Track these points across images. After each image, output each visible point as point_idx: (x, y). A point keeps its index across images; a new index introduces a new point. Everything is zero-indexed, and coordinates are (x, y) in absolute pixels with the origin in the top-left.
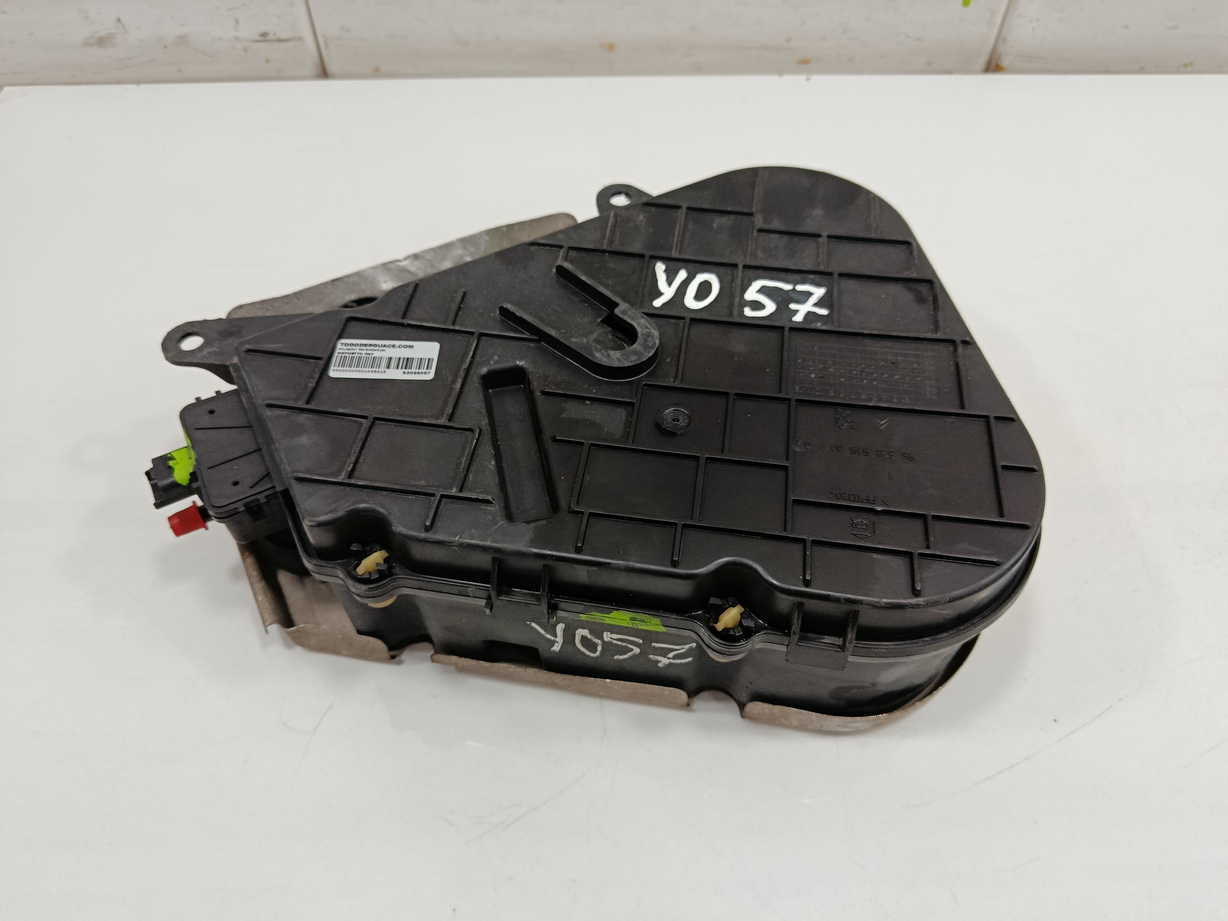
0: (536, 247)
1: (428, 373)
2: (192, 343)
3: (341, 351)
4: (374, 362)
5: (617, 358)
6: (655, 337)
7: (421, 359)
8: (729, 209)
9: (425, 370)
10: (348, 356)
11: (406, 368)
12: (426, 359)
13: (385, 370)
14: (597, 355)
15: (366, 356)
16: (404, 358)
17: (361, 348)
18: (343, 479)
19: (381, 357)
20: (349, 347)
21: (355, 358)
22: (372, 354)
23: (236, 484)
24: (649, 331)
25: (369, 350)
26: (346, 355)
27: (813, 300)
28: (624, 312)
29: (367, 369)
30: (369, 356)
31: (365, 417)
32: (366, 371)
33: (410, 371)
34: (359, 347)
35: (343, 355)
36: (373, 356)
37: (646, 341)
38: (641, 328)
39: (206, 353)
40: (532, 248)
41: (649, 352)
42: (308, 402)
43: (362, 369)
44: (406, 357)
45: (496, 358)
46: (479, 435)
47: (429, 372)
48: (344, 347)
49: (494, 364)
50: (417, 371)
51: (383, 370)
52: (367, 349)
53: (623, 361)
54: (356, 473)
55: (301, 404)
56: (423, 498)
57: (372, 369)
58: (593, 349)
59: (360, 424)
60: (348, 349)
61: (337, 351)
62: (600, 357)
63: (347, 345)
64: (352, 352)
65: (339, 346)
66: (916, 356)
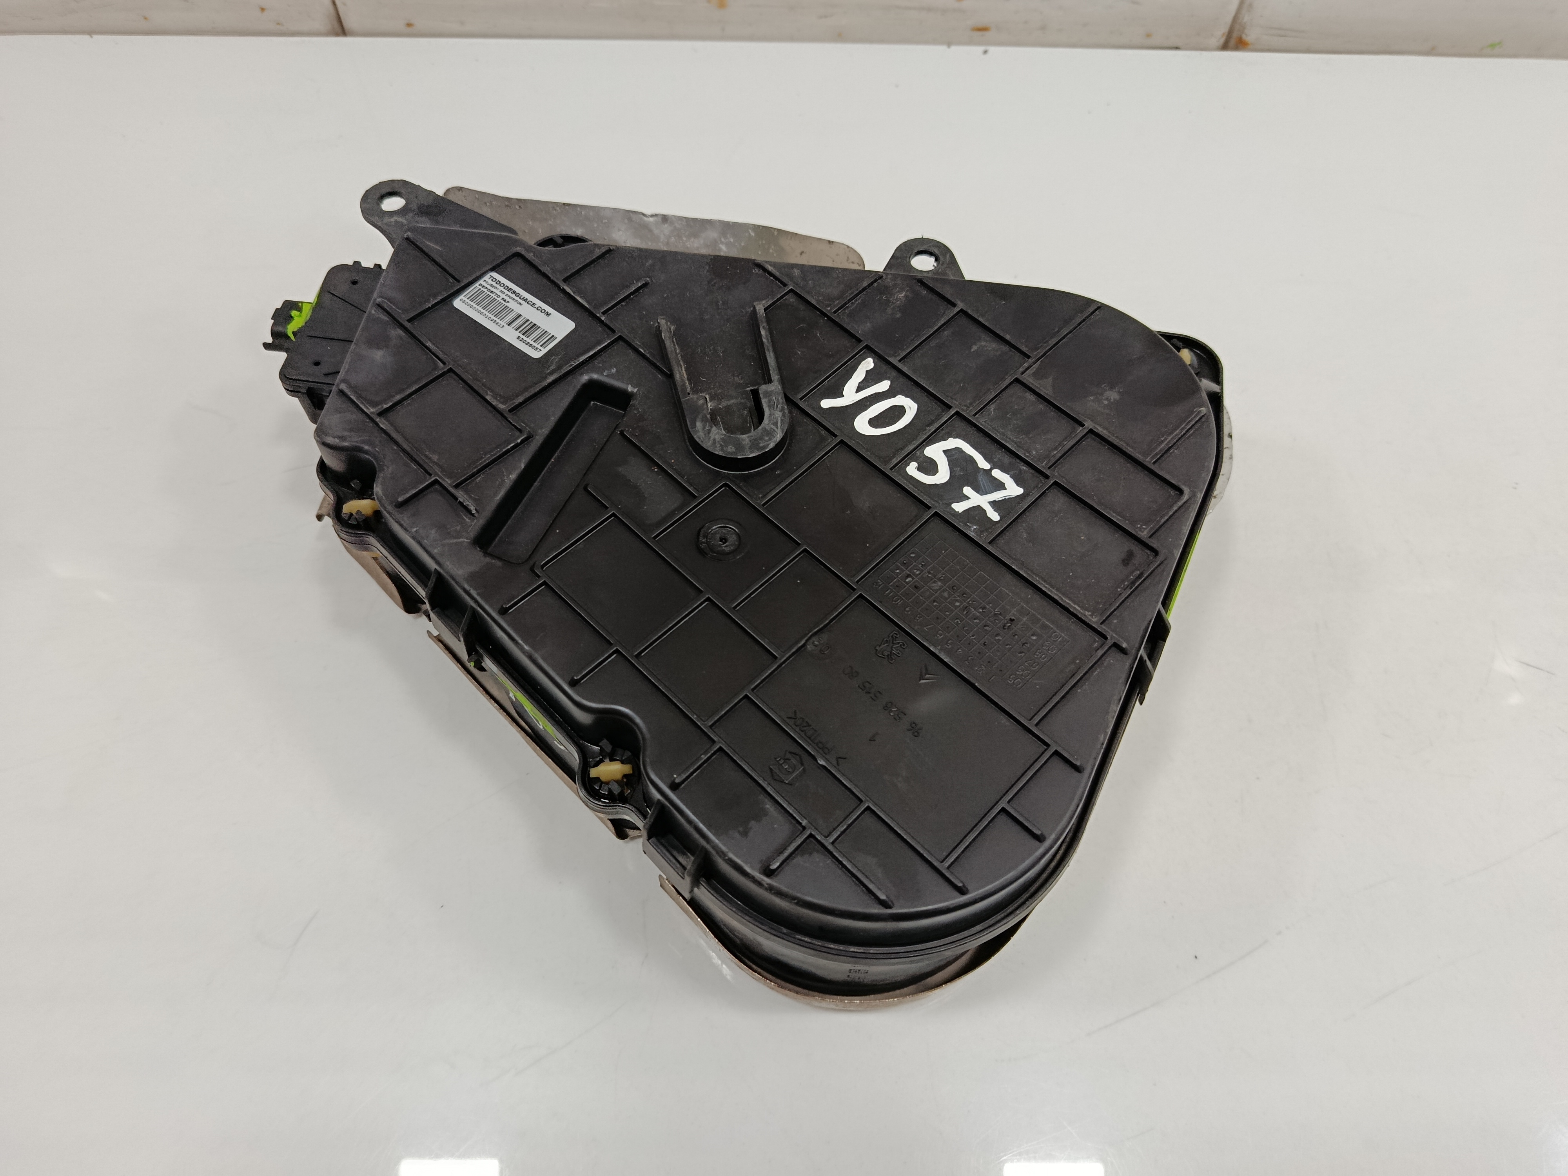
0: (761, 272)
1: (538, 350)
2: (393, 204)
3: (484, 284)
4: (501, 311)
5: (714, 440)
6: (775, 439)
7: (546, 331)
8: (1008, 337)
9: (539, 346)
10: (486, 291)
11: (523, 334)
12: (550, 334)
13: (505, 325)
14: (699, 424)
15: (500, 301)
16: (532, 322)
17: (503, 290)
18: (372, 413)
19: (513, 310)
20: (494, 284)
21: (491, 297)
22: (508, 302)
23: (317, 364)
24: (775, 429)
25: (509, 296)
26: (485, 290)
27: (998, 496)
28: (768, 394)
29: (490, 315)
30: (504, 302)
31: (444, 363)
32: (488, 316)
33: (525, 338)
34: (502, 289)
35: (482, 289)
36: (507, 304)
37: (761, 438)
38: (770, 421)
39: (393, 221)
40: (756, 271)
41: (751, 453)
42: (409, 321)
43: (486, 313)
44: (535, 322)
45: (614, 370)
46: (522, 441)
47: (541, 350)
48: (490, 282)
49: (606, 376)
50: (531, 342)
51: (503, 324)
52: (507, 295)
53: (718, 445)
54: (390, 414)
55: (403, 318)
56: (422, 472)
57: (494, 318)
58: (700, 416)
59: (436, 368)
60: (492, 286)
61: (481, 282)
62: (699, 428)
63: (494, 280)
64: (492, 289)
65: (487, 277)
66: (1045, 627)
